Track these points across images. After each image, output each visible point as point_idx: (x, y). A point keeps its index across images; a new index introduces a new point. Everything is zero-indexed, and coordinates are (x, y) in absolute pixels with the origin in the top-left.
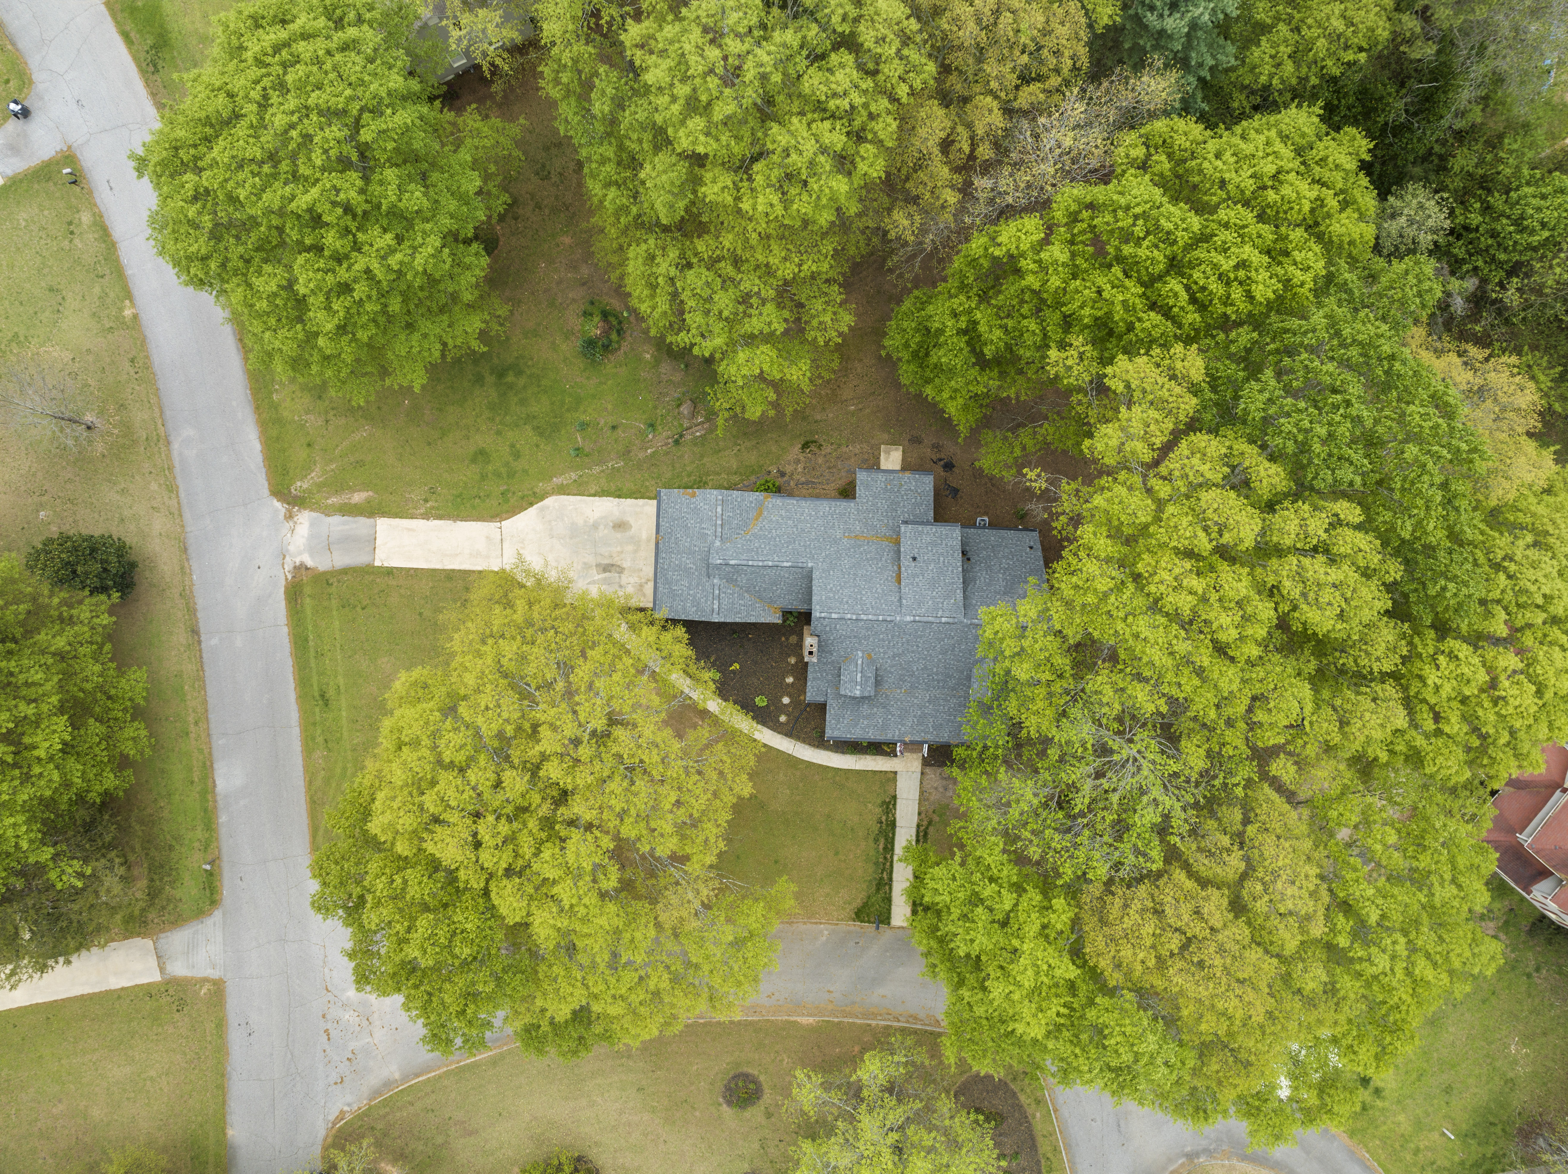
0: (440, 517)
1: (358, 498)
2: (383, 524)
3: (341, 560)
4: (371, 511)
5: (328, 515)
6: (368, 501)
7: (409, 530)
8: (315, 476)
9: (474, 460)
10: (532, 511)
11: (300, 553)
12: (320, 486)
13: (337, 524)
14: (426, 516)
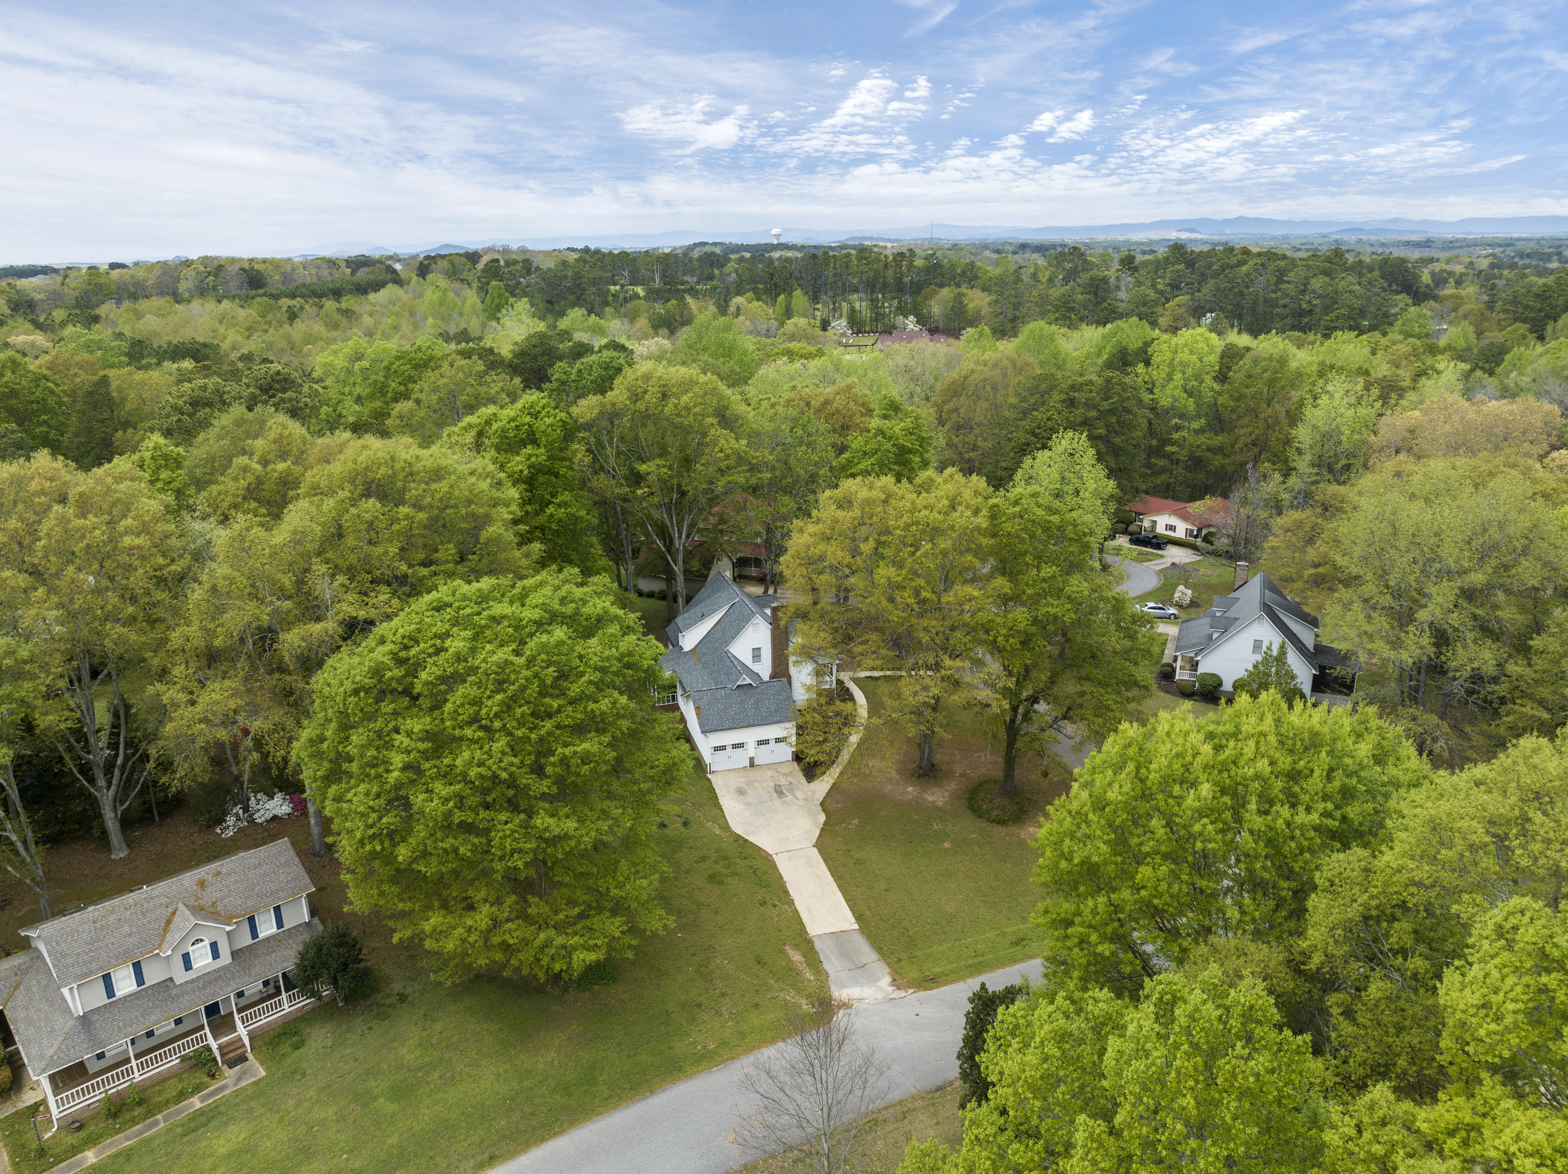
0: (786, 892)
1: (796, 957)
2: (814, 929)
3: (868, 954)
4: (805, 943)
5: (827, 975)
6: (796, 947)
7: (809, 911)
8: (790, 996)
9: (721, 883)
10: (751, 839)
11: (881, 989)
12: (799, 991)
13: (832, 965)
14: (791, 903)
